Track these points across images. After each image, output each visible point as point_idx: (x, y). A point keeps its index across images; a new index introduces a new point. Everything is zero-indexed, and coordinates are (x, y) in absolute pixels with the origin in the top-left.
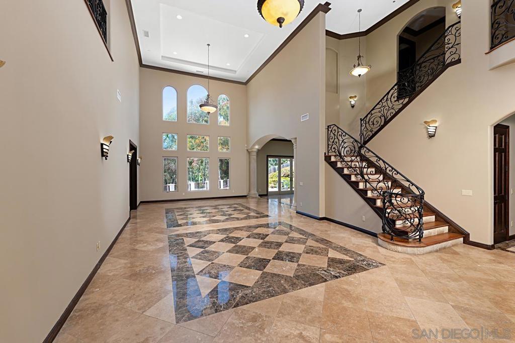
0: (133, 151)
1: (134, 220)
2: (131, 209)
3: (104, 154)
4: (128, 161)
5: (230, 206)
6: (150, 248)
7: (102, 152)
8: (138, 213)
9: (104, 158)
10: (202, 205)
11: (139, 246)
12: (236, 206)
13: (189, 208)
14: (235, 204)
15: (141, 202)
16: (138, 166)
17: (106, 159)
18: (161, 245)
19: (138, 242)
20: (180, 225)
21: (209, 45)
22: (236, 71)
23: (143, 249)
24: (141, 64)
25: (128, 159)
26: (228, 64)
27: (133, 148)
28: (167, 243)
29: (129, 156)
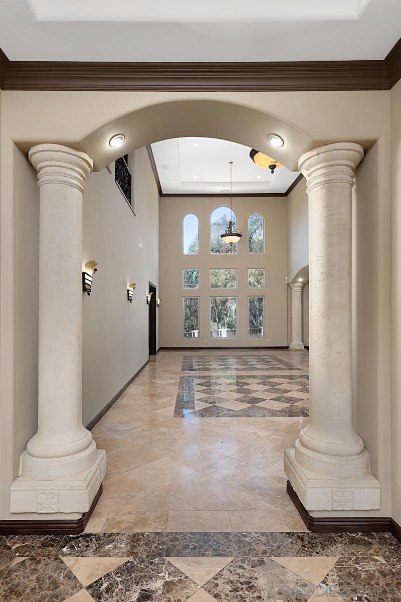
0: (152, 293)
1: (153, 363)
2: (150, 354)
3: (129, 299)
4: (147, 303)
5: (258, 357)
6: (164, 382)
7: (128, 296)
8: (157, 358)
9: (129, 301)
10: (224, 354)
11: (157, 381)
12: (266, 357)
13: (209, 356)
14: (265, 355)
15: (161, 349)
16: (157, 307)
17: (131, 302)
18: (173, 381)
19: (155, 378)
20: (195, 370)
21: (231, 163)
22: (270, 182)
23: (158, 382)
24: (161, 194)
25: (147, 301)
26: (259, 177)
27: (152, 289)
28: (178, 381)
29: (148, 298)
